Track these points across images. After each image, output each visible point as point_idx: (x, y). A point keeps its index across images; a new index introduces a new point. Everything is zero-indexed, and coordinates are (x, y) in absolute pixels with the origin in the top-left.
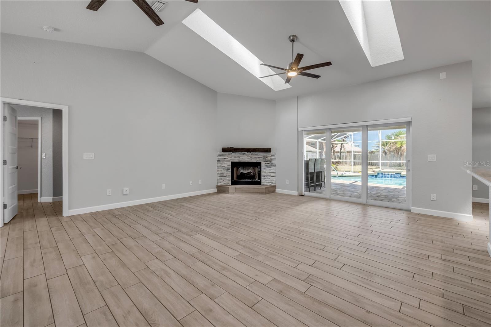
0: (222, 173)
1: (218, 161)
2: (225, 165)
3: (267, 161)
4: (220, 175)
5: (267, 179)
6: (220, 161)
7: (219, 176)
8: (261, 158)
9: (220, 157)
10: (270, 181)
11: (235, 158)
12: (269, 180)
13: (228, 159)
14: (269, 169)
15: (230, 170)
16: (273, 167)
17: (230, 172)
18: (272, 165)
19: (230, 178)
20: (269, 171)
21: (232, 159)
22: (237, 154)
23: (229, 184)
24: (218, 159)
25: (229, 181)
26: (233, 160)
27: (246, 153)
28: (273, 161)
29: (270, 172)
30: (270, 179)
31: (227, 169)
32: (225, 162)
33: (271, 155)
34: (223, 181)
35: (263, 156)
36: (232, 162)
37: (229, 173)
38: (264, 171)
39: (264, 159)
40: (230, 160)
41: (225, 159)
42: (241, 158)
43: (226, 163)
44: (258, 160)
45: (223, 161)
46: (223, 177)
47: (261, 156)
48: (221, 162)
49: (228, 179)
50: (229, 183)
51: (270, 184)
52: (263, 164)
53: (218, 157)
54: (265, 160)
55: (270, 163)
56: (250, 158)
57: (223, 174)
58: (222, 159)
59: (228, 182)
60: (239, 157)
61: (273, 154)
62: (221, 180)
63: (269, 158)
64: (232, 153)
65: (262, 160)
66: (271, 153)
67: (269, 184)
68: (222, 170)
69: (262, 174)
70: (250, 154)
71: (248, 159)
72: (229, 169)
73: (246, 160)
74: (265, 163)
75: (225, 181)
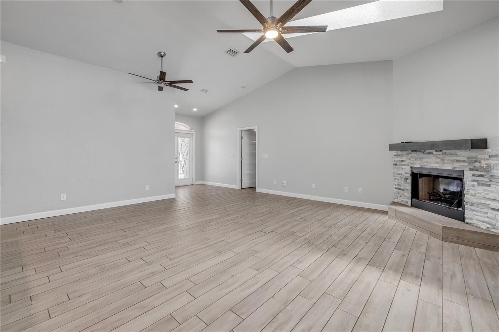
0: (399, 183)
1: (394, 165)
2: (402, 172)
3: (477, 170)
5: (481, 212)
6: (396, 165)
7: (396, 188)
8: (464, 161)
9: (396, 159)
10: (486, 219)
11: (416, 162)
12: (486, 216)
13: (406, 161)
14: (484, 190)
15: (409, 181)
16: (493, 187)
17: (408, 183)
18: (491, 181)
19: (408, 194)
20: (483, 195)
21: (412, 162)
22: (418, 154)
23: (407, 204)
25: (407, 198)
26: (413, 164)
27: (435, 153)
28: (494, 172)
29: (487, 196)
30: (487, 213)
31: (406, 179)
32: (402, 167)
33: (487, 156)
34: (401, 197)
35: (468, 158)
36: (411, 168)
37: (407, 185)
38: (472, 192)
39: (470, 163)
40: (409, 163)
41: (402, 161)
42: (425, 160)
43: (405, 169)
44: (458, 166)
45: (400, 165)
46: (401, 191)
47: (464, 157)
48: (398, 166)
49: (406, 194)
50: (407, 202)
51: (489, 226)
52: (468, 177)
53: (394, 159)
54: (472, 167)
55: (486, 176)
56: (439, 160)
57: (400, 186)
58: (399, 161)
59: (407, 200)
61: (495, 153)
62: (398, 195)
63: (482, 161)
64: (411, 152)
65: (465, 167)
66: (489, 150)
67: (484, 226)
68: (399, 180)
71: (437, 163)
72: (408, 179)
73: (432, 165)
74: (474, 175)
75: (402, 197)
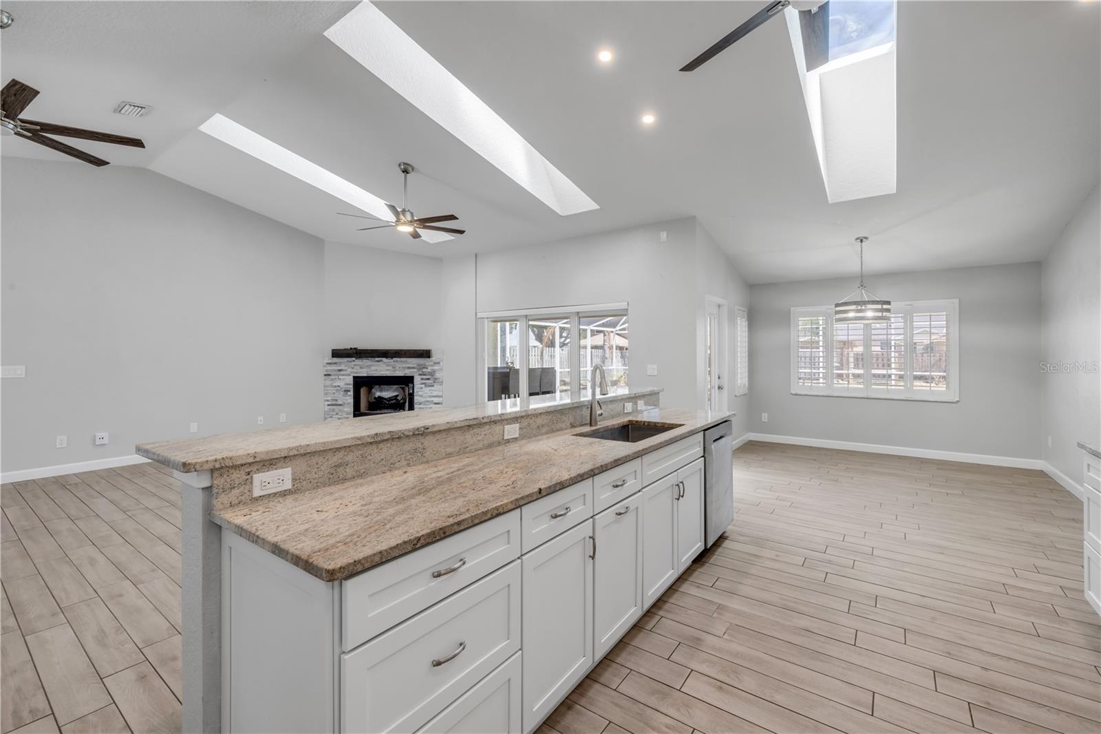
0: (334, 398)
1: (325, 375)
2: (341, 384)
3: (424, 375)
4: (329, 403)
5: (426, 408)
6: (330, 375)
7: (328, 405)
8: (414, 368)
9: (329, 368)
11: (361, 370)
13: (346, 370)
14: (430, 390)
15: (351, 393)
16: (436, 387)
17: (350, 396)
18: (434, 382)
19: (351, 409)
20: (429, 394)
21: (356, 371)
22: (364, 361)
24: (327, 371)
25: (349, 413)
26: (357, 373)
27: (384, 360)
28: (437, 375)
29: (432, 395)
31: (345, 391)
32: (340, 377)
33: (432, 363)
34: (337, 414)
35: (418, 365)
36: (354, 377)
37: (348, 398)
38: (420, 393)
39: (419, 370)
40: (351, 372)
41: (340, 370)
42: (373, 368)
43: (344, 379)
44: (408, 373)
45: (335, 375)
46: (337, 407)
47: (414, 364)
48: (333, 377)
49: (346, 409)
52: (417, 380)
53: (326, 368)
54: (421, 373)
55: (431, 378)
56: (390, 368)
57: (336, 400)
58: (335, 370)
59: (347, 416)
60: (369, 367)
61: (436, 361)
62: (332, 413)
63: (428, 368)
64: (354, 359)
65: (416, 372)
66: (431, 359)
68: (334, 393)
69: (416, 399)
70: (392, 361)
71: (388, 370)
72: (349, 391)
73: (382, 373)
74: (422, 379)
75: (339, 414)
